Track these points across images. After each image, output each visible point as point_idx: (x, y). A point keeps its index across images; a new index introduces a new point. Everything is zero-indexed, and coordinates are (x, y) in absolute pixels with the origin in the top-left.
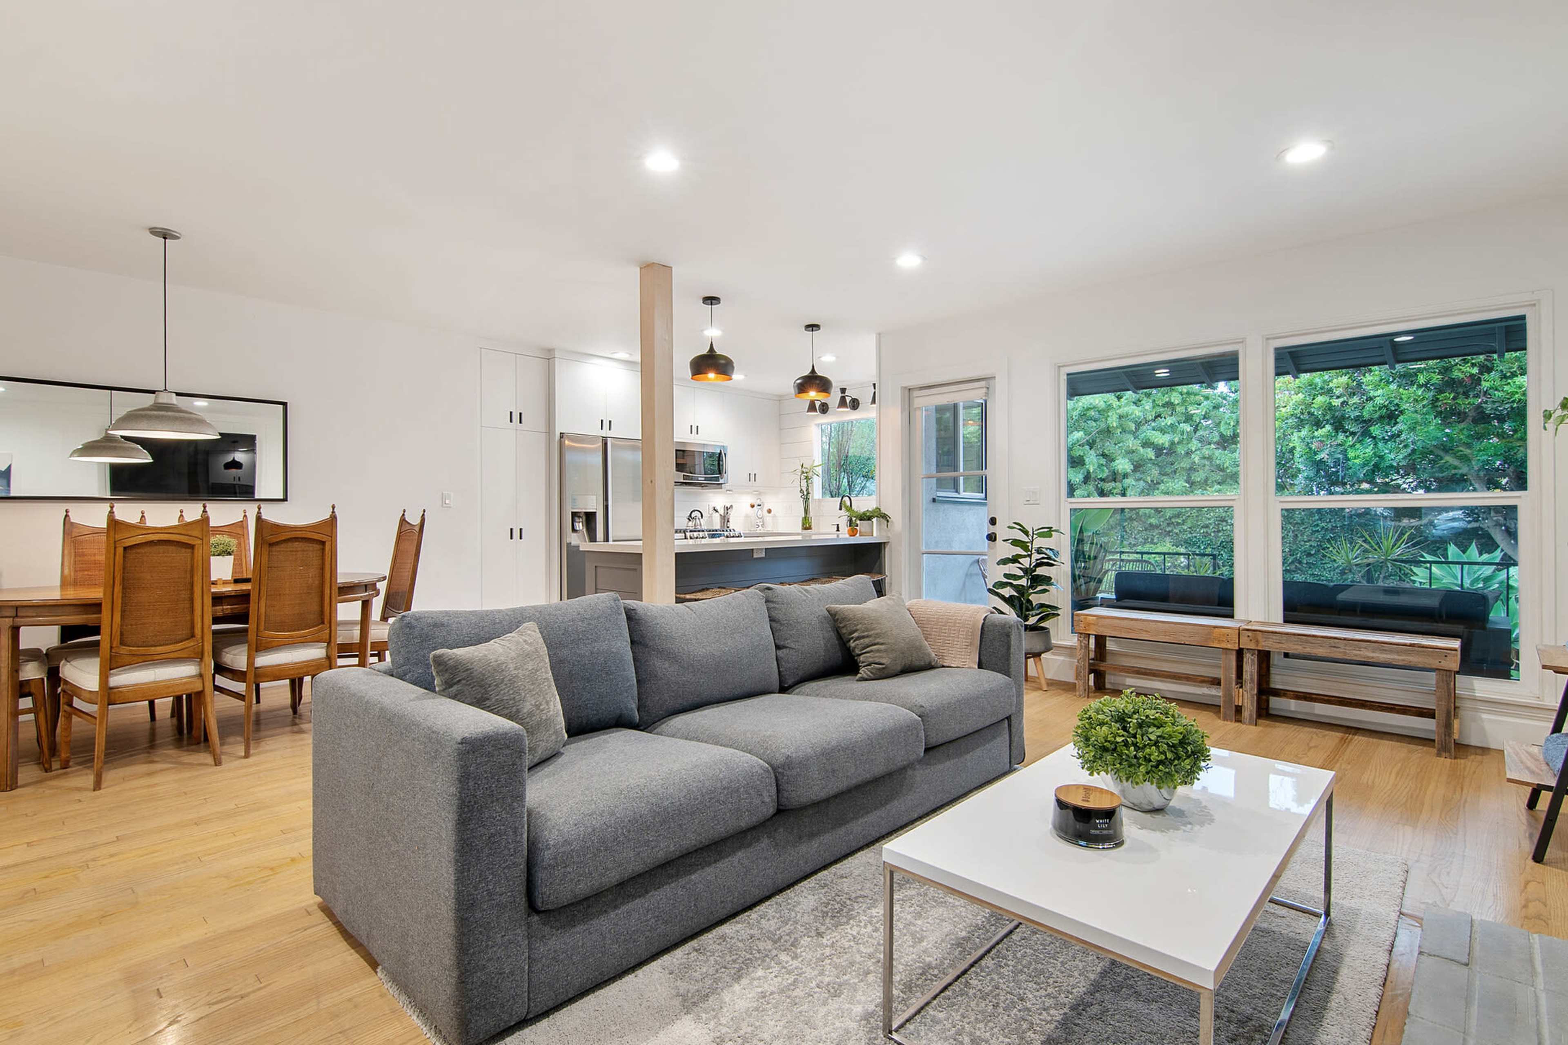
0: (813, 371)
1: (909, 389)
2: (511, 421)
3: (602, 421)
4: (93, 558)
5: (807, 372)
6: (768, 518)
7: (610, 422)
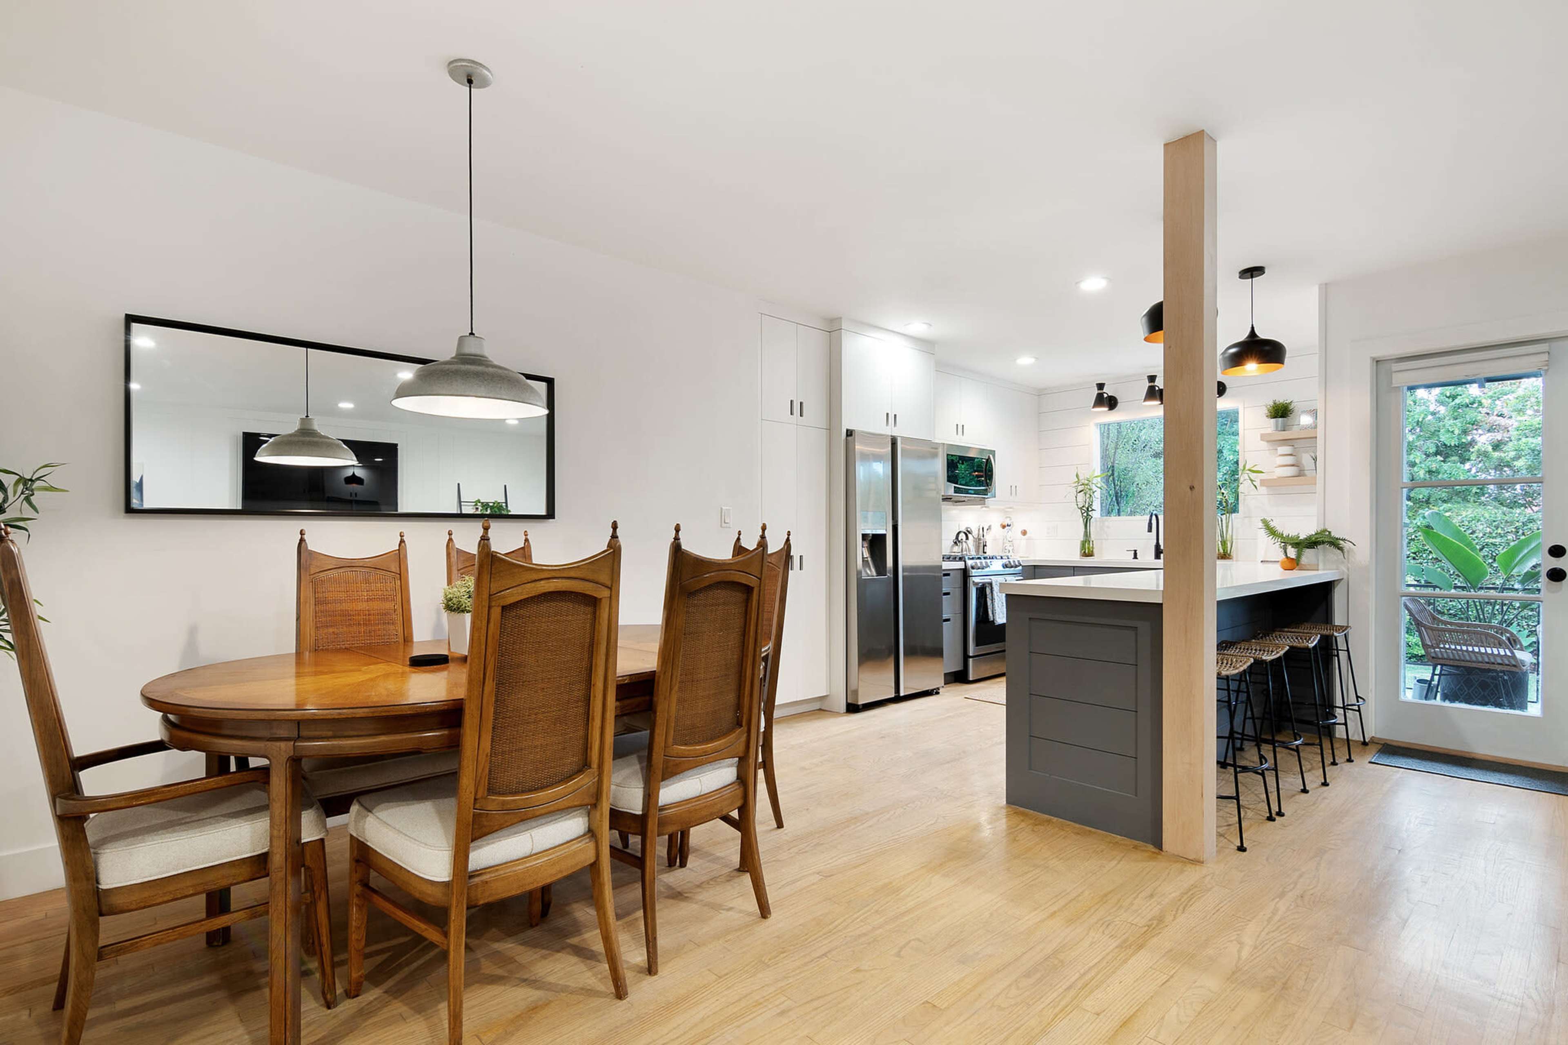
0: (1253, 333)
1: (1377, 361)
2: (792, 414)
3: (887, 414)
4: (339, 607)
5: (1243, 336)
6: (1021, 541)
7: (895, 415)
